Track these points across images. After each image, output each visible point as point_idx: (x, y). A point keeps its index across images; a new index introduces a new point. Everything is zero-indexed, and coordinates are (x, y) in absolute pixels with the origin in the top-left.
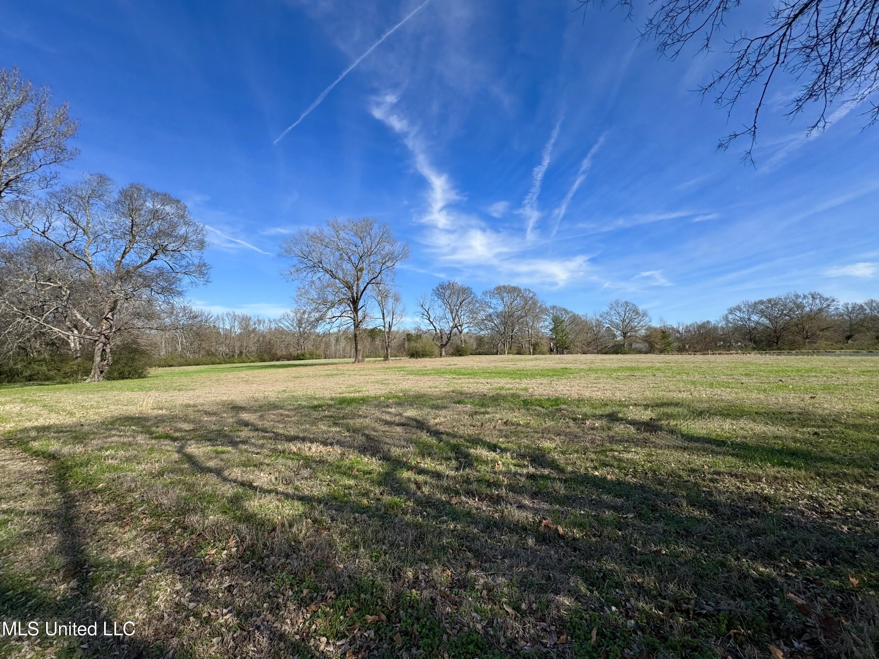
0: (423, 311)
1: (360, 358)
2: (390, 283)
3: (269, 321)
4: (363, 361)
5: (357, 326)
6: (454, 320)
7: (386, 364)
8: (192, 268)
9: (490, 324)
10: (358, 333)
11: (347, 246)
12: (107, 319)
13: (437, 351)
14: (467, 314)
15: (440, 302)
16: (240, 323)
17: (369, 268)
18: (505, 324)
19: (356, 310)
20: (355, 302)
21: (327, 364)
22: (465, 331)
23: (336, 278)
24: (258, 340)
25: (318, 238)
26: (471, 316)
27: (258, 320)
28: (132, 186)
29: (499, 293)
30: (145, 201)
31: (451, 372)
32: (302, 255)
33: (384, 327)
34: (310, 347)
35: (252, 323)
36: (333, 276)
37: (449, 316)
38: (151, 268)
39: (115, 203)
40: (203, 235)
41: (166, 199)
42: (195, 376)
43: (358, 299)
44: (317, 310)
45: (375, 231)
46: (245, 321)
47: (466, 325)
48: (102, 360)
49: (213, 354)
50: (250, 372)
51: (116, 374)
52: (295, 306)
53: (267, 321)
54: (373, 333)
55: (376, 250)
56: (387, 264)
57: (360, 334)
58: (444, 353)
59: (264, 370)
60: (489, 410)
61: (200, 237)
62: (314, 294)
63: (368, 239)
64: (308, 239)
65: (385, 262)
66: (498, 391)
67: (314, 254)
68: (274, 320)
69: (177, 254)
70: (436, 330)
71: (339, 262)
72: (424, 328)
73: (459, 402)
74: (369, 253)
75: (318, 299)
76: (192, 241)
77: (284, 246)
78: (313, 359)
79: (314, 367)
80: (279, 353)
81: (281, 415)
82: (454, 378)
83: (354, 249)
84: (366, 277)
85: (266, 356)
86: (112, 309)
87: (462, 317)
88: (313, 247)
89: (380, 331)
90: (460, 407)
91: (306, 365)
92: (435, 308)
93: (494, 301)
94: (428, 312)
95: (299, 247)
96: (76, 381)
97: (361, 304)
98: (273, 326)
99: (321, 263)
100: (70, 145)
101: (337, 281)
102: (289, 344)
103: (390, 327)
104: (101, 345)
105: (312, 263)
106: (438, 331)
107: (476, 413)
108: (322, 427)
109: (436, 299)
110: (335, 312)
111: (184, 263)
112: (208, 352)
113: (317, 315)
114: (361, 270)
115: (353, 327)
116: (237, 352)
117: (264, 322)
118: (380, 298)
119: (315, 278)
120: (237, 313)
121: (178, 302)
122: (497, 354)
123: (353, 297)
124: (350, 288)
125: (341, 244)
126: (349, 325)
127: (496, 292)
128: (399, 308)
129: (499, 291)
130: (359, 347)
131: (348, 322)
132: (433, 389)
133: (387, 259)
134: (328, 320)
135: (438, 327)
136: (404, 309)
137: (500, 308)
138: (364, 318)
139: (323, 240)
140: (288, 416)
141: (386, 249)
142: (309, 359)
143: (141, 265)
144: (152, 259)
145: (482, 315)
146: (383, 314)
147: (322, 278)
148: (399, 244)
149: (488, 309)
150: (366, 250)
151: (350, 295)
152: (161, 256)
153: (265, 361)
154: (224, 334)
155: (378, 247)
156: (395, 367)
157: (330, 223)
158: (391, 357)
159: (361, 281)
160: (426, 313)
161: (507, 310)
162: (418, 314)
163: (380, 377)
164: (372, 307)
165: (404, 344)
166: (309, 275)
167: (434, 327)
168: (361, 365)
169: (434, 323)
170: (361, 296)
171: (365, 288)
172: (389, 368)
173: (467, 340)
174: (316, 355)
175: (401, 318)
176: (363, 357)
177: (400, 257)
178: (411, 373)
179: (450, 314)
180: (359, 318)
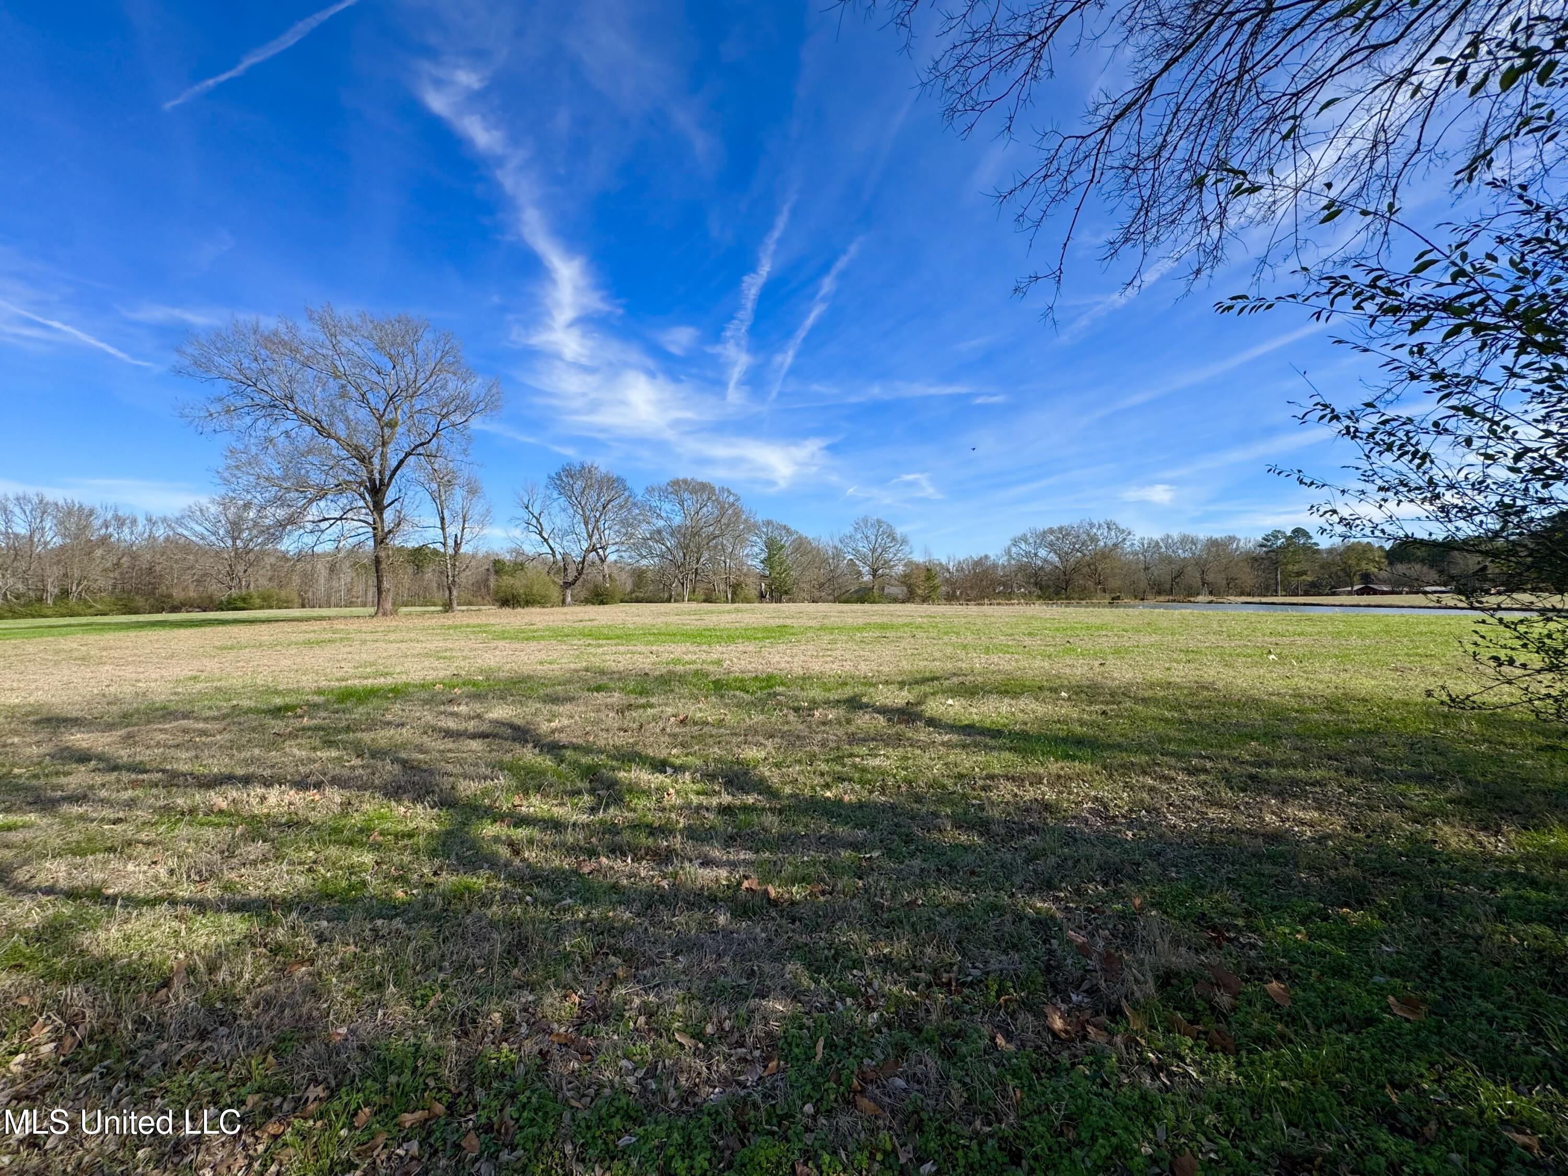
0: (526, 516)
1: (389, 606)
2: (459, 458)
3: (149, 520)
4: (394, 612)
5: (380, 540)
6: (590, 537)
7: (448, 619)
9: (658, 548)
10: (383, 554)
11: (357, 371)
13: (555, 593)
14: (617, 528)
15: (562, 501)
16: (61, 522)
17: (409, 422)
18: (685, 547)
19: (379, 508)
20: (376, 490)
22: (612, 558)
23: (329, 436)
24: (118, 565)
25: (283, 343)
26: (624, 530)
27: (117, 518)
29: (676, 493)
31: (583, 634)
32: (241, 378)
33: (444, 544)
34: (263, 582)
35: (97, 523)
36: (323, 431)
37: (581, 529)
43: (385, 484)
44: (280, 501)
45: (426, 346)
46: (76, 517)
47: (614, 548)
50: (92, 638)
52: (222, 490)
53: (141, 521)
54: (419, 557)
55: (427, 386)
56: (452, 418)
57: (388, 557)
58: (569, 599)
60: (654, 700)
62: (273, 467)
63: (408, 361)
64: (258, 344)
65: (448, 414)
66: (671, 667)
67: (273, 378)
68: (164, 520)
70: (554, 555)
71: (338, 403)
72: (529, 550)
73: (598, 689)
74: (410, 391)
75: (284, 478)
78: (271, 607)
80: (178, 594)
81: (185, 731)
82: (589, 645)
83: (376, 378)
84: (402, 441)
85: (140, 601)
87: (607, 532)
88: (269, 363)
89: (435, 552)
90: (599, 697)
92: (553, 512)
93: (667, 506)
94: (538, 520)
95: (232, 357)
97: (390, 494)
98: (160, 532)
99: (291, 399)
101: (332, 442)
102: (205, 575)
103: (457, 545)
105: (267, 398)
106: (559, 557)
107: (630, 707)
108: (295, 750)
109: (555, 495)
110: (329, 508)
113: (281, 513)
114: (392, 425)
115: (371, 543)
116: (53, 590)
117: (134, 522)
118: (434, 486)
119: (274, 432)
120: (49, 499)
122: (669, 600)
123: (372, 481)
124: (365, 460)
125: (343, 364)
126: (363, 538)
127: (670, 489)
128: (477, 510)
129: (677, 488)
130: (386, 585)
131: (361, 531)
132: (547, 666)
133: (452, 408)
134: (309, 526)
135: (558, 549)
136: (488, 511)
137: (678, 520)
138: (399, 524)
139: (297, 350)
140: (203, 733)
141: (451, 385)
142: (261, 608)
145: (643, 530)
146: (443, 519)
147: (293, 434)
148: (479, 380)
149: (654, 520)
150: (403, 384)
151: (364, 475)
153: (136, 613)
155: (431, 380)
156: (468, 626)
157: (316, 316)
158: (459, 604)
159: (391, 447)
160: (534, 522)
161: (688, 523)
162: (518, 522)
163: (436, 644)
164: (417, 502)
165: (487, 580)
166: (260, 423)
167: (551, 548)
168: (390, 622)
169: (550, 541)
170: (391, 478)
171: (401, 462)
172: (456, 627)
173: (615, 575)
174: (278, 600)
175: (481, 529)
176: (394, 604)
177: (482, 405)
178: (503, 636)
179: (582, 525)
180: (386, 524)
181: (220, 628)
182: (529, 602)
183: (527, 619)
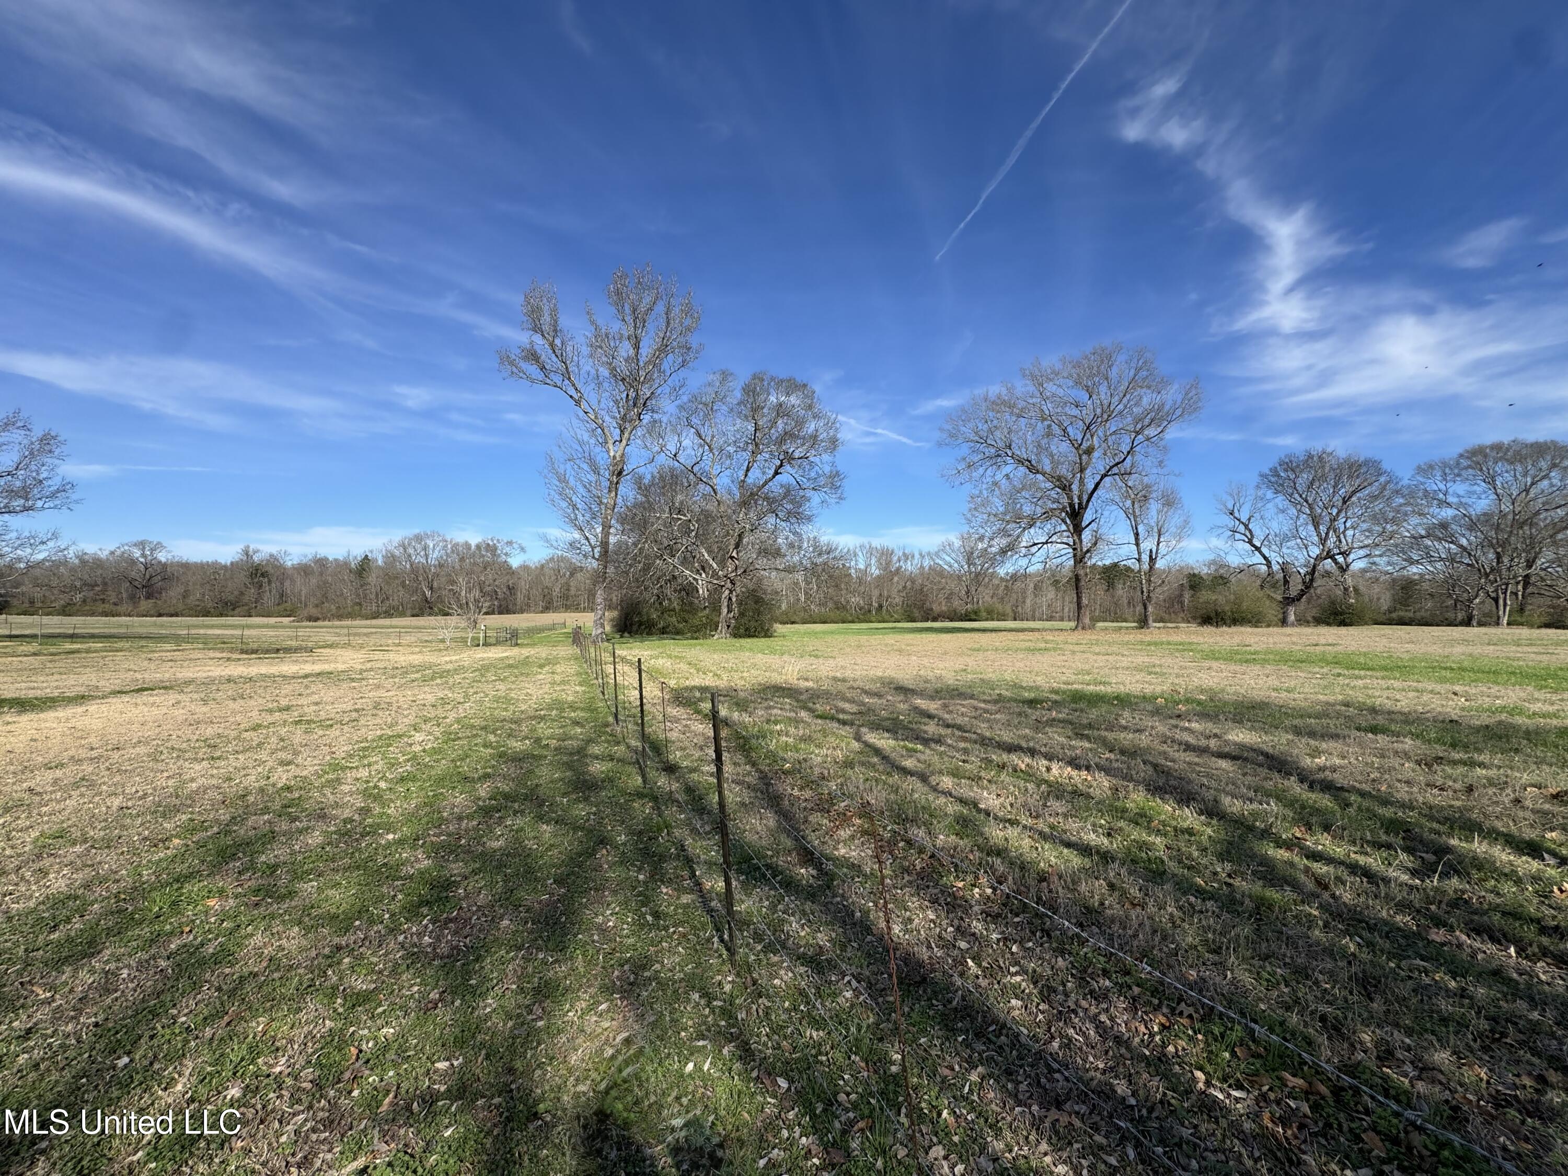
0: (1231, 523)
1: (1087, 621)
2: (1155, 471)
3: (921, 554)
4: (1092, 627)
5: (1079, 559)
6: (1323, 541)
7: (1146, 636)
8: (822, 480)
9: (1442, 548)
10: (1081, 572)
11: (1059, 410)
12: (732, 558)
13: (1271, 611)
14: (1365, 526)
15: (1281, 501)
16: (879, 561)
17: (1104, 445)
18: (1500, 547)
19: (1078, 530)
20: (1075, 515)
21: (1022, 630)
22: (1358, 565)
23: (1038, 472)
24: (905, 587)
25: (1004, 403)
26: (1378, 528)
27: (904, 554)
28: (755, 377)
29: (1478, 466)
30: (769, 394)
31: (1324, 660)
32: (977, 438)
33: (1139, 560)
34: (987, 598)
35: (895, 559)
36: (1033, 469)
37: (1308, 531)
38: (775, 487)
39: (738, 404)
40: (837, 429)
41: (792, 386)
42: (829, 638)
43: (1083, 507)
44: (1004, 533)
45: (1120, 370)
46: (886, 555)
47: (1362, 553)
48: (729, 611)
49: (844, 607)
50: (899, 637)
51: (742, 631)
52: (966, 528)
53: (917, 556)
54: (1112, 574)
55: (1121, 407)
56: (1146, 432)
57: (1086, 575)
58: (1292, 618)
59: (918, 636)
60: (1484, 757)
61: (832, 433)
62: (998, 505)
63: (1103, 389)
64: (988, 409)
65: (1142, 428)
67: (998, 434)
68: (929, 554)
69: (805, 462)
70: (1269, 564)
71: (1044, 442)
72: (1234, 561)
73: (1374, 730)
74: (1107, 414)
75: (1005, 514)
76: (822, 441)
77: (948, 427)
78: (993, 620)
79: (1000, 634)
80: (936, 608)
82: (1339, 675)
83: (1075, 412)
84: (1098, 463)
85: (916, 613)
86: (737, 546)
87: (1350, 533)
88: (995, 422)
89: (1128, 569)
90: (1382, 740)
91: (984, 630)
92: (1268, 515)
93: (1460, 488)
94: (1246, 526)
95: (971, 425)
96: (705, 637)
97: (1088, 516)
98: (927, 563)
99: (1010, 447)
100: (694, 340)
101: (1040, 477)
102: (951, 594)
103: (1152, 560)
104: (727, 592)
105: (993, 450)
106: (1276, 567)
107: (1439, 760)
108: (1056, 736)
109: (1270, 494)
110: (1037, 534)
111: (813, 475)
112: (836, 603)
113: (1004, 542)
114: (1089, 451)
115: (1072, 562)
116: (875, 605)
117: (913, 557)
118: (1128, 503)
119: (999, 477)
120: (874, 545)
121: (808, 531)
122: (1467, 622)
123: (1071, 505)
124: (1066, 488)
125: (1048, 408)
126: (1064, 558)
127: (1465, 463)
128: (1174, 521)
129: (1479, 458)
130: (1085, 601)
131: (1063, 552)
132: (1284, 695)
133: (1147, 421)
134: (1024, 551)
135: (1275, 558)
136: (1186, 522)
137: (1483, 504)
138: (1095, 544)
139: (1014, 406)
140: (986, 711)
141: (1145, 401)
142: (987, 620)
143: (766, 483)
144: (776, 473)
145: (1413, 525)
146: (1137, 535)
147: (1011, 475)
148: (1176, 386)
149: (1434, 510)
150: (1099, 411)
151: (1065, 501)
152: (787, 467)
153: (914, 621)
154: (858, 577)
155: (1125, 400)
156: (1169, 643)
157: (1027, 372)
158: (1155, 621)
159: (1088, 472)
160: (1242, 528)
161: (1506, 507)
162: (1220, 531)
163: (1141, 659)
164: (1112, 521)
165: (1181, 595)
166: (989, 471)
167: (1265, 558)
168: (1088, 636)
169: (1265, 550)
170: (1088, 501)
171: (1097, 485)
172: (1156, 644)
173: (1362, 589)
174: (998, 613)
175: (1179, 541)
176: (1092, 619)
177: (1178, 412)
178: (1213, 655)
179: (1311, 528)
180: (1084, 543)
181: (966, 635)
182: (1237, 620)
183: (1237, 640)
